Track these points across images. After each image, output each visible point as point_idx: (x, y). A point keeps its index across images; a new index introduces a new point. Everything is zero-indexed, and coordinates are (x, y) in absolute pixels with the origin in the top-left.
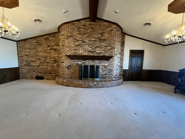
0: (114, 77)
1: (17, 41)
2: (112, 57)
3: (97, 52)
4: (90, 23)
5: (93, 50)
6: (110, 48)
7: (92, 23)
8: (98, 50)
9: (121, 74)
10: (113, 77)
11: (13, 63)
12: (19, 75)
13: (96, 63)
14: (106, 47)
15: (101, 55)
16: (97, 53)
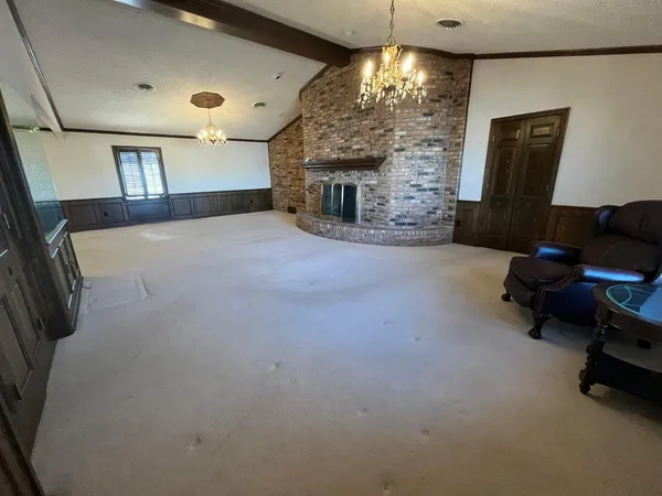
0: (393, 220)
1: (267, 141)
2: (385, 159)
3: (354, 147)
4: (339, 72)
5: (348, 144)
6: (382, 131)
7: (345, 69)
8: (357, 143)
9: (450, 216)
10: (388, 219)
11: (262, 181)
12: (271, 202)
13: (353, 178)
14: (372, 129)
15: (363, 155)
16: (354, 151)
